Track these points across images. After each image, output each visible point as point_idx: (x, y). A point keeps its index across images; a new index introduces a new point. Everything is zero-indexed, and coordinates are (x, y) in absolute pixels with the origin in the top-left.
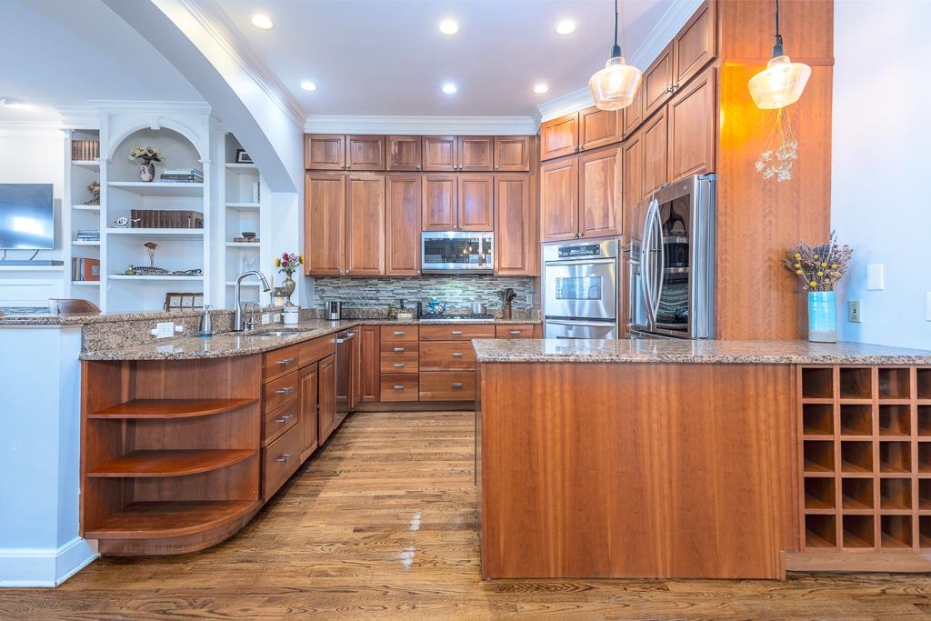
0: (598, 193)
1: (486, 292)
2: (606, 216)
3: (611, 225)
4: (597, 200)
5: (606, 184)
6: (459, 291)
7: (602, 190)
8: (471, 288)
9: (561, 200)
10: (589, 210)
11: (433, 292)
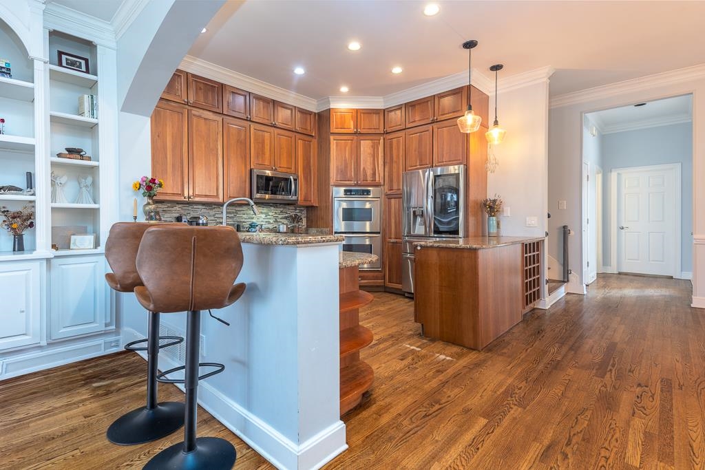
0: (369, 160)
1: (280, 216)
2: (374, 174)
3: (377, 179)
4: (368, 164)
5: (374, 156)
6: (263, 216)
7: (372, 159)
8: (270, 214)
9: (345, 160)
10: (364, 169)
11: (245, 216)
